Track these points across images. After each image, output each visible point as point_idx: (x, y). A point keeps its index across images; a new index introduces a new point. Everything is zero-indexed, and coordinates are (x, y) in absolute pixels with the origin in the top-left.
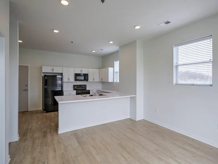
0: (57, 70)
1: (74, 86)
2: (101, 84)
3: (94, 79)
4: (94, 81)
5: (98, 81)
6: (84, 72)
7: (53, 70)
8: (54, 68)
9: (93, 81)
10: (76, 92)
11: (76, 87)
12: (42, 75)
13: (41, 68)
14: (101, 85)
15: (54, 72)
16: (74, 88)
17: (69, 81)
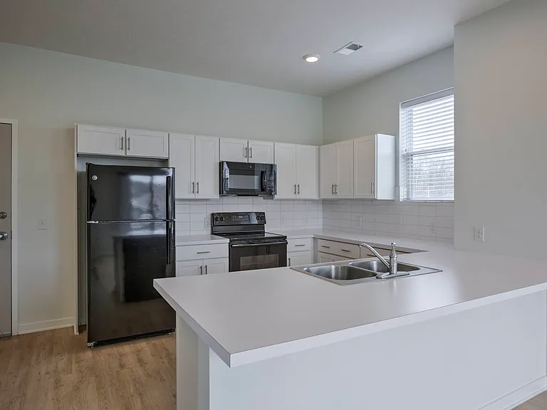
0: (143, 147)
1: (215, 218)
2: (320, 207)
3: (297, 189)
4: (298, 197)
5: (314, 197)
6: (259, 156)
7: (125, 142)
9: (293, 197)
10: (230, 246)
11: (221, 224)
12: (76, 167)
13: (71, 134)
14: (320, 214)
15: (129, 154)
16: (213, 226)
17: (198, 196)
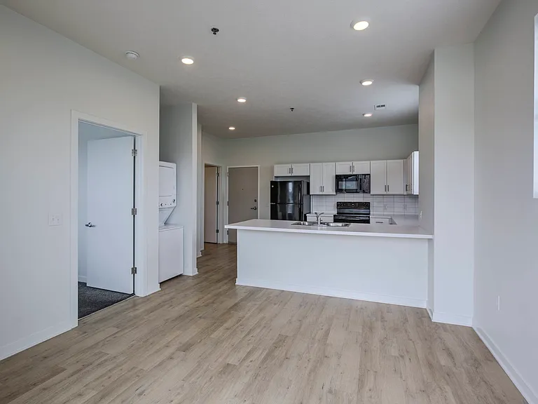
0: (299, 171)
1: (338, 204)
3: (387, 188)
5: (402, 193)
6: (360, 168)
7: (291, 170)
8: (294, 166)
9: (384, 192)
10: (335, 219)
13: (272, 169)
15: (293, 175)
16: (338, 208)
17: (324, 193)
